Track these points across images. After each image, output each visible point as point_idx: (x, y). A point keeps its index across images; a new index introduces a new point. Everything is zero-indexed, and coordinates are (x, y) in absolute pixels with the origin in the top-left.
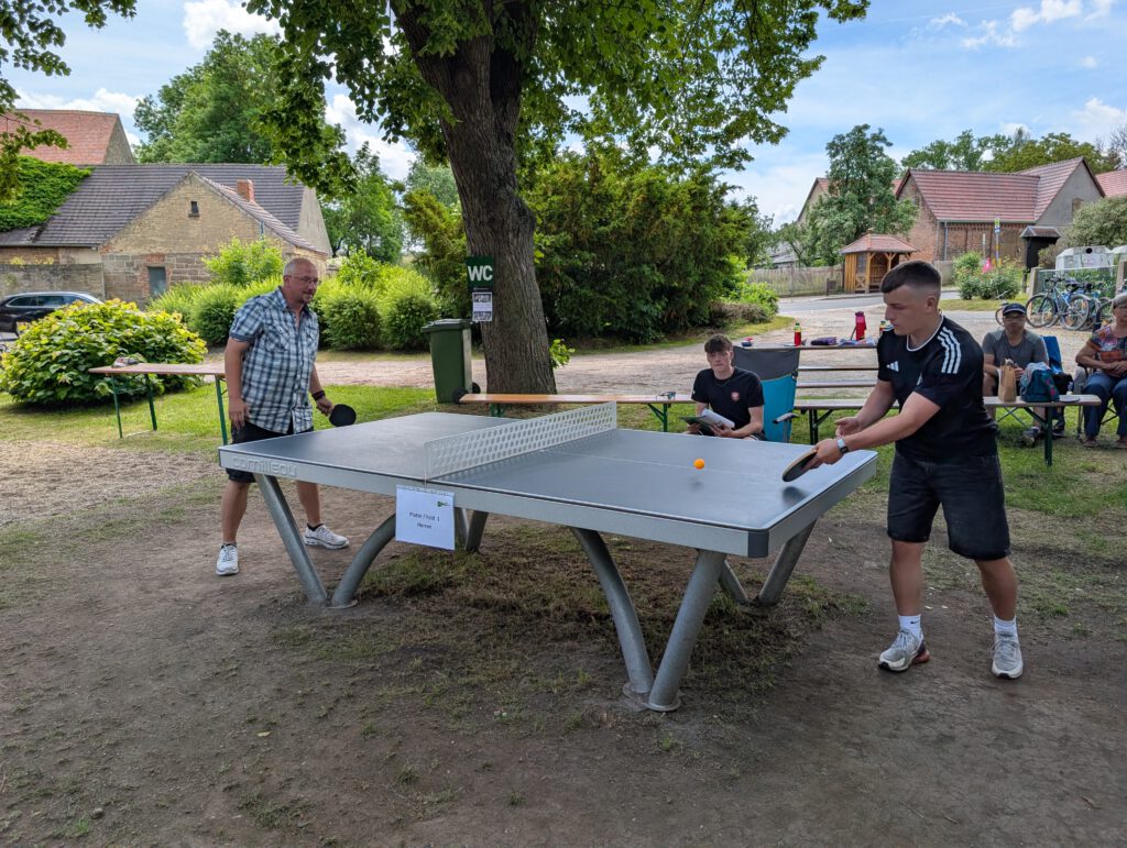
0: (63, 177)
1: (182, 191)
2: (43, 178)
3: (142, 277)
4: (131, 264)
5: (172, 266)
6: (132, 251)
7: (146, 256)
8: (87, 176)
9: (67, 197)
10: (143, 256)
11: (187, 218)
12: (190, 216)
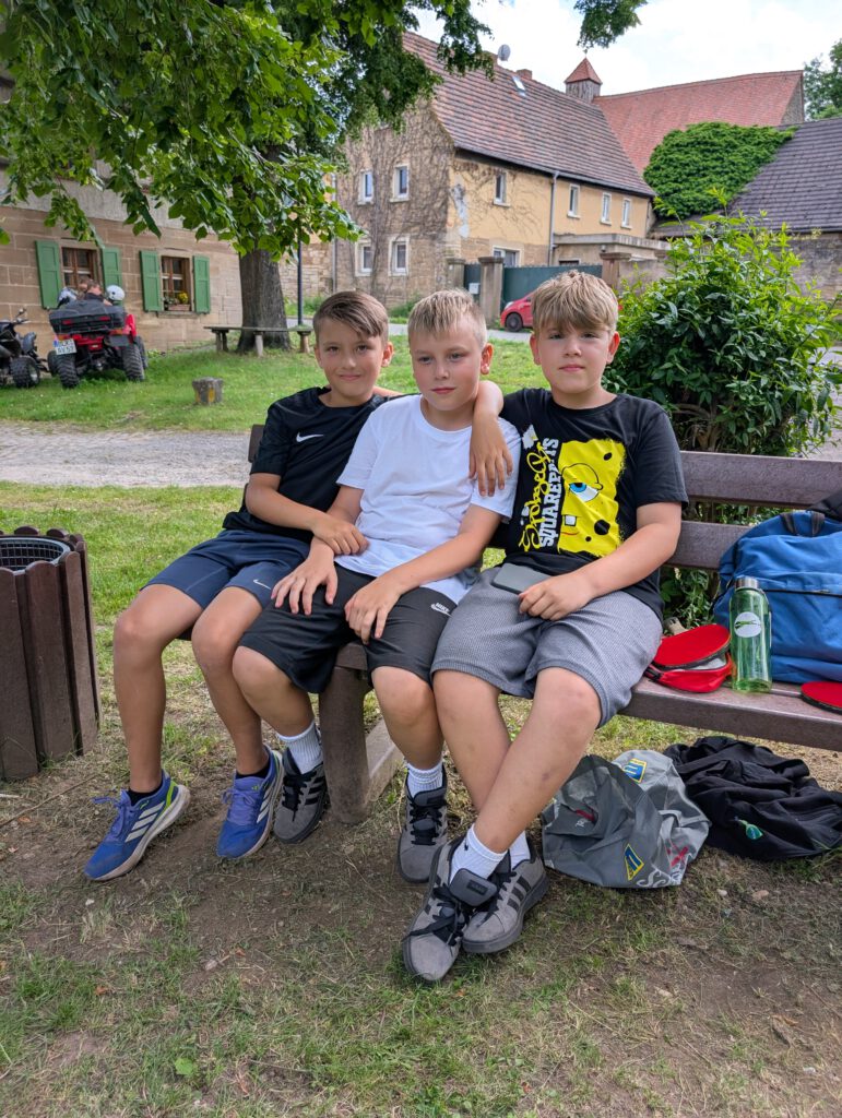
0: (759, 143)
2: (735, 147)
8: (788, 139)
9: (761, 169)
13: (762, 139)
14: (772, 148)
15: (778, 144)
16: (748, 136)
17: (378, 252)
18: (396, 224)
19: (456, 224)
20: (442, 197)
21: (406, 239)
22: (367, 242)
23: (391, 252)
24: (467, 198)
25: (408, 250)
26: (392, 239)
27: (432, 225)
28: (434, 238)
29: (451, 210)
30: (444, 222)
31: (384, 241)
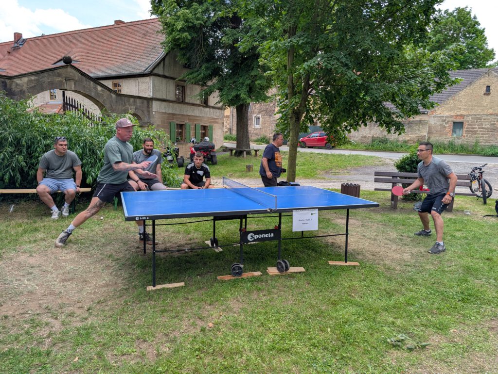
1: (483, 80)
3: (449, 127)
4: (445, 120)
5: (468, 121)
6: (447, 114)
7: (454, 116)
10: (451, 116)
11: (482, 95)
12: (485, 94)
20: (273, 102)
27: (269, 111)
28: (270, 116)
30: (274, 110)
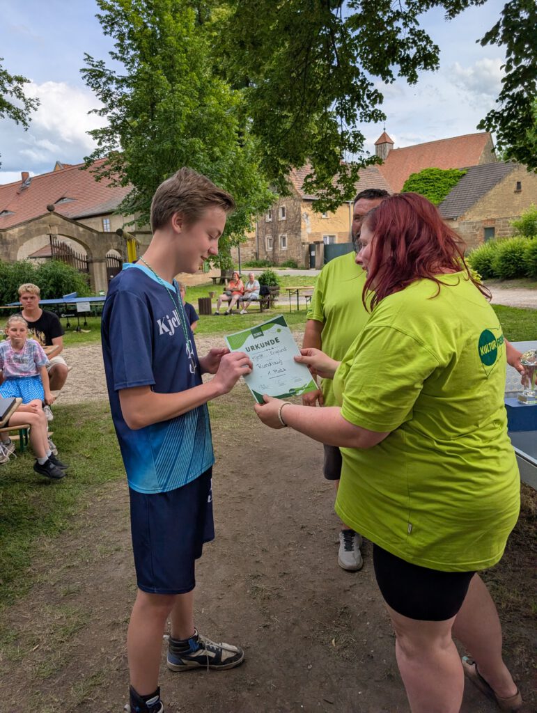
0: (451, 177)
1: (512, 176)
2: (440, 179)
3: (480, 233)
4: (475, 227)
5: (500, 226)
6: (477, 219)
7: (485, 221)
8: (464, 175)
9: (452, 189)
10: (482, 221)
11: (513, 194)
12: (515, 192)
13: (452, 175)
14: (457, 179)
15: (459, 177)
16: (446, 174)
17: (275, 241)
18: (282, 230)
19: (305, 228)
20: (298, 217)
21: (286, 235)
22: (270, 237)
23: (280, 241)
24: (309, 217)
25: (287, 239)
26: (280, 235)
27: (295, 229)
28: (296, 234)
29: (302, 223)
30: (300, 228)
31: (277, 237)
